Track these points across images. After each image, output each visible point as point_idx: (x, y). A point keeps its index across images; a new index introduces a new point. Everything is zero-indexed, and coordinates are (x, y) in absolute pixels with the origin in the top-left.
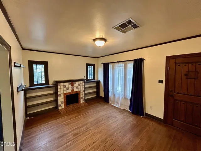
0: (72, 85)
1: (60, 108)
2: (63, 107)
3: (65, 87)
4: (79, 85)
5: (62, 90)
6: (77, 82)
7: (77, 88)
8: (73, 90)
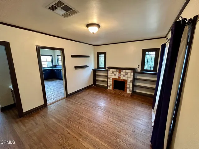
0: (120, 73)
1: (109, 88)
2: (111, 89)
3: (113, 72)
4: (127, 74)
5: (111, 74)
6: (124, 71)
7: (124, 76)
8: (120, 77)
